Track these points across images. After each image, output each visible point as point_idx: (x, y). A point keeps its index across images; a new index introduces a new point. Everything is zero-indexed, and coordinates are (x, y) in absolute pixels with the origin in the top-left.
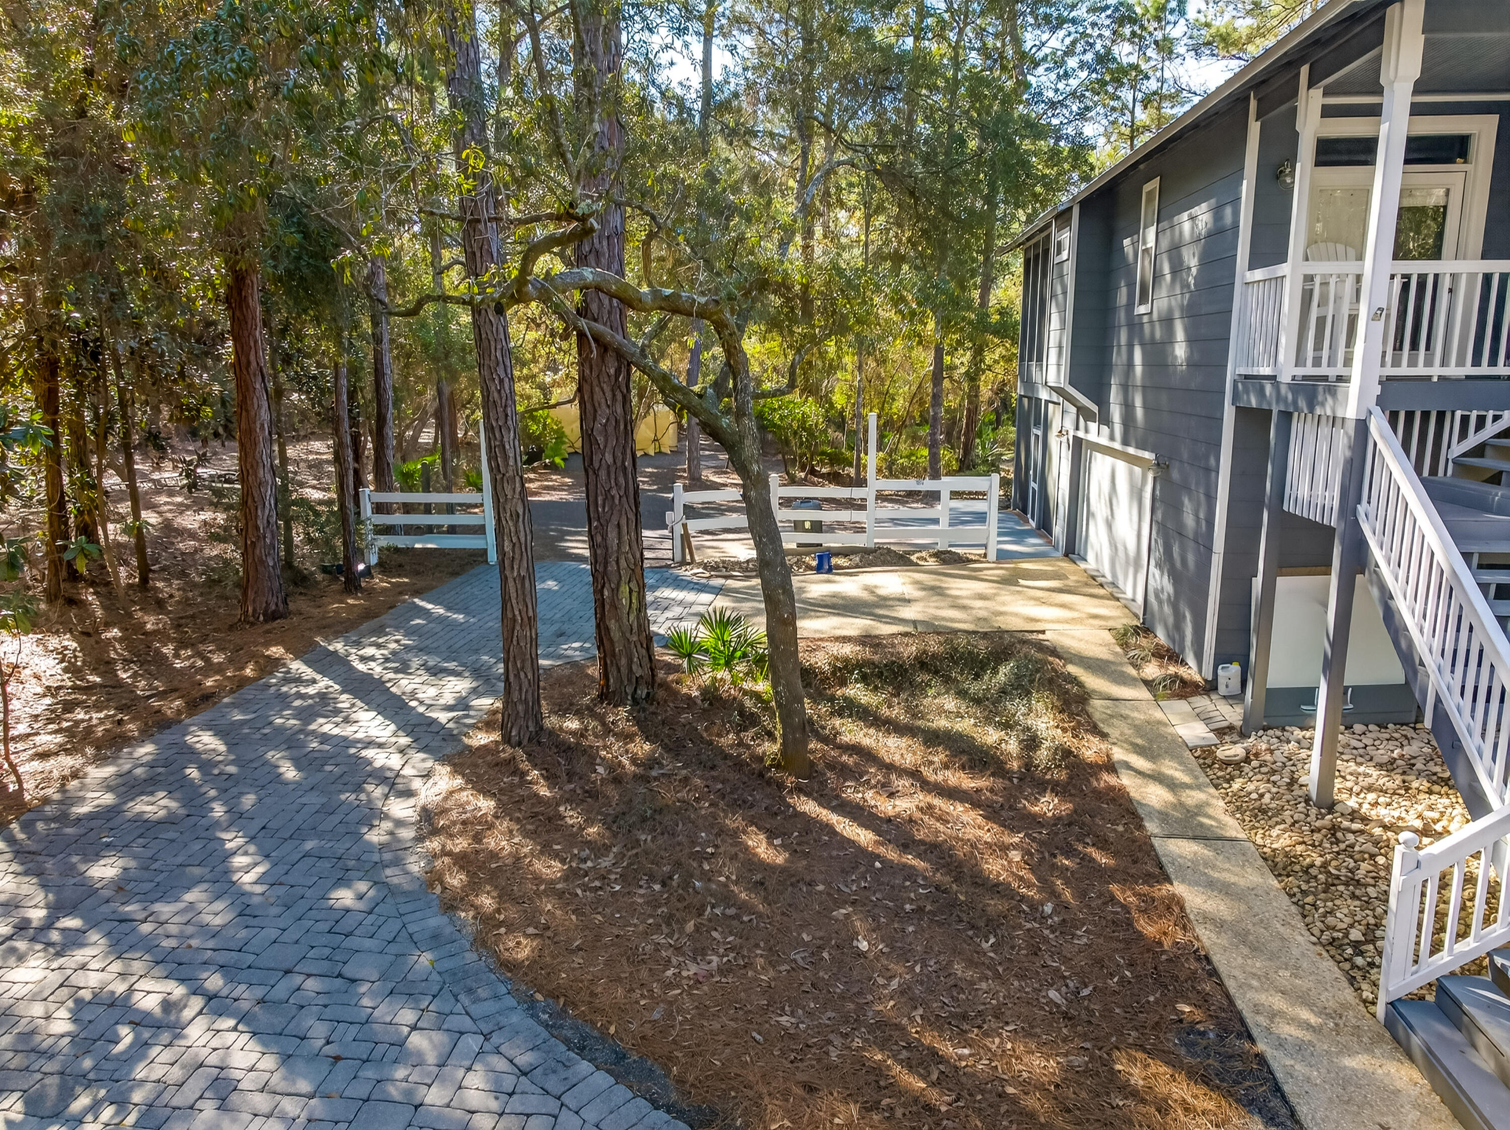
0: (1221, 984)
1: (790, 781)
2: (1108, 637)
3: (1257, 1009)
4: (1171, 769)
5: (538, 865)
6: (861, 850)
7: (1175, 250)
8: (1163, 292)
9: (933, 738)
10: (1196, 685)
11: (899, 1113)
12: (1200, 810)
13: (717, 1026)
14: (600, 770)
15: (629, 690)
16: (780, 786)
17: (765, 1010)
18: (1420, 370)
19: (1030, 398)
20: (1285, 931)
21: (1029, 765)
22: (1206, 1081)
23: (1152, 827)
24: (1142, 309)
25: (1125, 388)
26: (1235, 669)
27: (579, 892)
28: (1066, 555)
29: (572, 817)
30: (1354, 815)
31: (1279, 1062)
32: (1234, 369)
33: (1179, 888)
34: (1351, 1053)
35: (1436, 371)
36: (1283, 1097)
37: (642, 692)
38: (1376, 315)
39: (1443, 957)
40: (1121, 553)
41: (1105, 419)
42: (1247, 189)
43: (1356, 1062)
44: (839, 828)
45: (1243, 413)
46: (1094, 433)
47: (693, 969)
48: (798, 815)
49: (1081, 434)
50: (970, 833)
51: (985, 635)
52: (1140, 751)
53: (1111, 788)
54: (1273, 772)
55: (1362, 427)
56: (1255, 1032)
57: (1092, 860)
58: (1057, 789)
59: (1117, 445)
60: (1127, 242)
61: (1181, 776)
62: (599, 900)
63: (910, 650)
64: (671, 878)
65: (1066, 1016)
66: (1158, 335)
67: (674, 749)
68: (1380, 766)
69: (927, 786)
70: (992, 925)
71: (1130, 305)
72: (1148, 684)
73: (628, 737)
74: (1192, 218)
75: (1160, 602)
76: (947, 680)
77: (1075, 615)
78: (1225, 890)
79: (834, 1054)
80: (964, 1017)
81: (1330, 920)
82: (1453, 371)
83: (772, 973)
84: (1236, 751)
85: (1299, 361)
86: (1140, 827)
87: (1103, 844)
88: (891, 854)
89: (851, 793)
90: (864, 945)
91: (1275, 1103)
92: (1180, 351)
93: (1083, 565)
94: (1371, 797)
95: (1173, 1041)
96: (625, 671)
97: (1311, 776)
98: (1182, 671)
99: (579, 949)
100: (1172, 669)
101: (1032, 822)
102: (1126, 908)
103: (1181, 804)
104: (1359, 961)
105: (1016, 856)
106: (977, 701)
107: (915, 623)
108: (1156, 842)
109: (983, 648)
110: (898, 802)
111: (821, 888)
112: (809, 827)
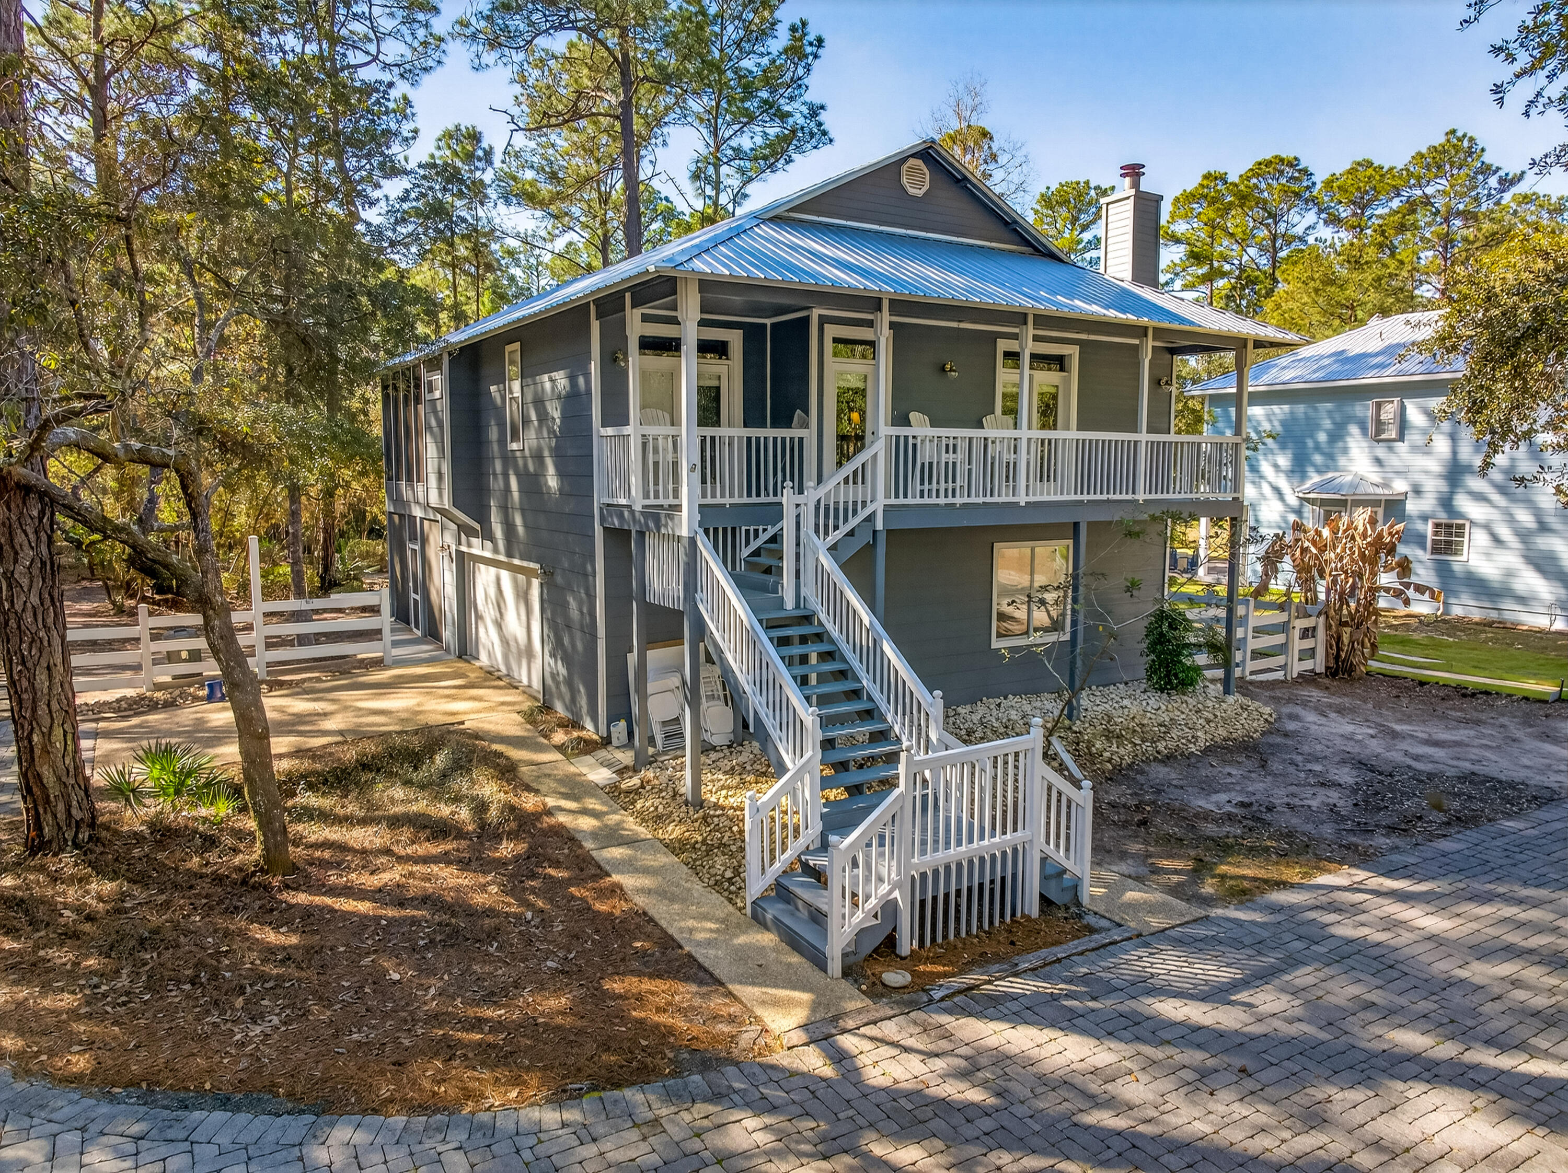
0: (656, 925)
1: (276, 882)
2: (519, 718)
3: (681, 930)
4: (592, 804)
5: (47, 1003)
6: (366, 916)
7: (539, 403)
8: (532, 434)
9: (395, 822)
10: (596, 742)
11: (471, 1055)
12: (619, 824)
13: (301, 1055)
14: (67, 913)
15: (69, 835)
16: (267, 888)
17: (336, 1036)
18: (718, 500)
19: (401, 516)
20: (688, 885)
21: (483, 825)
22: (660, 976)
23: (588, 845)
24: (514, 446)
25: (505, 509)
26: (623, 724)
27: (109, 1009)
28: (460, 657)
29: (61, 956)
30: (716, 806)
31: (700, 954)
32: (599, 499)
33: (616, 878)
34: (737, 936)
35: (727, 501)
36: (706, 970)
37: (84, 835)
38: (692, 469)
39: (777, 865)
40: (514, 649)
41: (488, 535)
42: (594, 368)
43: (742, 940)
44: (337, 906)
45: (609, 532)
46: (477, 547)
47: (258, 1030)
48: (291, 906)
49: (464, 548)
50: (452, 882)
51: (416, 732)
52: (566, 796)
53: (551, 827)
54: (661, 791)
55: (692, 541)
56: (682, 942)
57: (551, 877)
58: (513, 836)
59: (502, 558)
60: (493, 388)
61: (598, 807)
62: (133, 1011)
63: (350, 754)
64: (198, 976)
65: (562, 972)
66: (531, 468)
67: (140, 880)
68: (725, 773)
69: (401, 859)
70: (493, 934)
71: (502, 442)
72: (560, 748)
73: (83, 880)
74: (552, 380)
75: (557, 684)
76: (391, 775)
77: (486, 704)
78: (646, 871)
79: (406, 1042)
80: (493, 994)
81: (712, 871)
82: (736, 500)
83: (329, 1013)
84: (635, 781)
85: (646, 496)
86: (581, 847)
87: (557, 864)
88: (391, 912)
89: (333, 878)
90: (396, 977)
91: (701, 974)
92: (552, 482)
93: (477, 664)
94: (724, 792)
95: (635, 965)
96: (61, 816)
97: (686, 787)
98: (584, 734)
99: (137, 1047)
100: (575, 734)
101: (502, 863)
102: (583, 899)
103: (606, 826)
104: (733, 888)
105: (494, 889)
106: (423, 787)
107: (341, 733)
108: (594, 854)
109: (416, 743)
110: (383, 875)
111: (342, 949)
112: (308, 913)
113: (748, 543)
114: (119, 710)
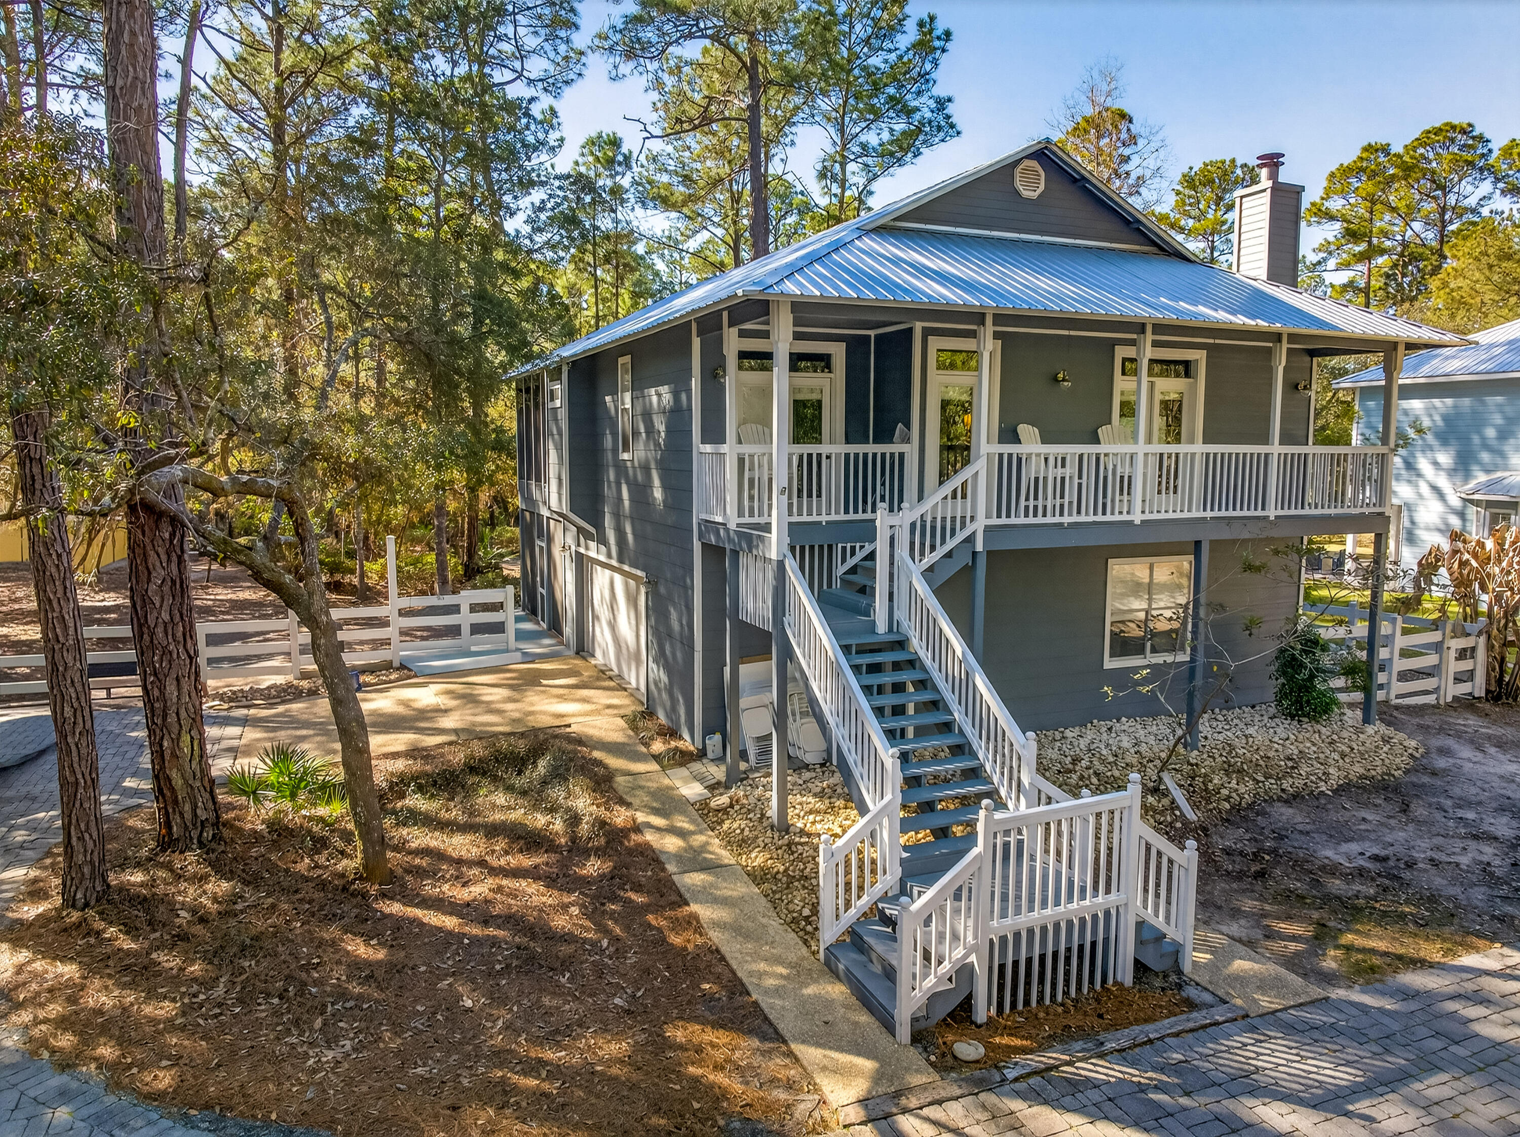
0: (728, 965)
1: (373, 889)
2: (621, 723)
3: (751, 974)
4: (682, 823)
5: (148, 1010)
6: (450, 933)
7: (647, 416)
8: (641, 445)
9: (493, 831)
10: (691, 753)
11: (524, 1104)
12: (704, 847)
13: (365, 1089)
14: (183, 913)
15: (195, 834)
16: (364, 895)
17: (401, 1068)
18: (814, 518)
19: (532, 513)
20: (764, 921)
21: (574, 839)
22: (723, 1027)
23: (671, 868)
24: (626, 456)
25: (617, 516)
26: (718, 737)
27: (201, 1022)
28: (577, 653)
29: (169, 961)
30: (802, 833)
31: (765, 1002)
32: (698, 515)
33: (694, 908)
34: (807, 986)
35: (824, 518)
36: (771, 1024)
37: (208, 834)
38: (782, 492)
39: (852, 911)
40: (624, 651)
41: (602, 540)
42: (695, 384)
43: (810, 991)
44: (426, 920)
45: (706, 546)
46: (593, 551)
47: (330, 1055)
48: (385, 916)
49: (582, 550)
50: (536, 900)
51: (522, 735)
52: (656, 812)
53: (638, 845)
54: (749, 811)
55: (781, 564)
56: (750, 988)
57: (631, 901)
58: (600, 852)
59: (614, 563)
60: (608, 399)
61: (687, 826)
62: (222, 1024)
63: (458, 757)
64: (286, 990)
65: (628, 1012)
66: (640, 478)
67: (252, 881)
68: (815, 795)
69: (495, 871)
70: (566, 964)
71: (615, 451)
72: (657, 758)
73: (202, 879)
74: (659, 395)
75: (659, 690)
76: (495, 779)
77: (593, 707)
78: (724, 902)
79: (465, 1082)
80: (557, 1032)
81: (791, 906)
82: (833, 517)
83: (399, 1041)
84: (724, 800)
85: (740, 514)
86: (664, 870)
87: (638, 888)
88: (476, 930)
89: (429, 889)
90: (469, 1003)
91: (765, 1027)
92: (658, 494)
93: (593, 662)
94: (811, 817)
95: (701, 1009)
96: (188, 816)
97: (773, 811)
98: (680, 744)
99: (219, 1065)
100: (673, 744)
101: (585, 882)
102: (660, 930)
103: (691, 847)
104: (809, 928)
105: (575, 910)
106: (524, 793)
107: (456, 731)
108: (675, 878)
109: (522, 746)
110: (472, 889)
111: (423, 969)
112: (399, 924)
113: (844, 560)
114: (269, 697)
